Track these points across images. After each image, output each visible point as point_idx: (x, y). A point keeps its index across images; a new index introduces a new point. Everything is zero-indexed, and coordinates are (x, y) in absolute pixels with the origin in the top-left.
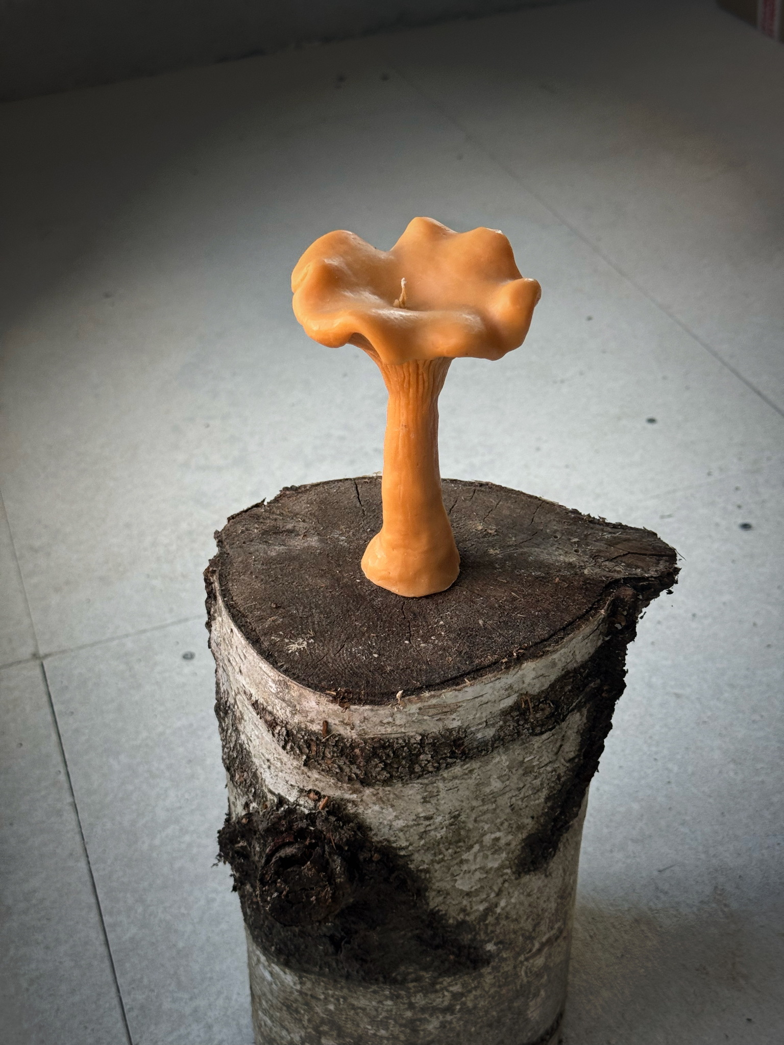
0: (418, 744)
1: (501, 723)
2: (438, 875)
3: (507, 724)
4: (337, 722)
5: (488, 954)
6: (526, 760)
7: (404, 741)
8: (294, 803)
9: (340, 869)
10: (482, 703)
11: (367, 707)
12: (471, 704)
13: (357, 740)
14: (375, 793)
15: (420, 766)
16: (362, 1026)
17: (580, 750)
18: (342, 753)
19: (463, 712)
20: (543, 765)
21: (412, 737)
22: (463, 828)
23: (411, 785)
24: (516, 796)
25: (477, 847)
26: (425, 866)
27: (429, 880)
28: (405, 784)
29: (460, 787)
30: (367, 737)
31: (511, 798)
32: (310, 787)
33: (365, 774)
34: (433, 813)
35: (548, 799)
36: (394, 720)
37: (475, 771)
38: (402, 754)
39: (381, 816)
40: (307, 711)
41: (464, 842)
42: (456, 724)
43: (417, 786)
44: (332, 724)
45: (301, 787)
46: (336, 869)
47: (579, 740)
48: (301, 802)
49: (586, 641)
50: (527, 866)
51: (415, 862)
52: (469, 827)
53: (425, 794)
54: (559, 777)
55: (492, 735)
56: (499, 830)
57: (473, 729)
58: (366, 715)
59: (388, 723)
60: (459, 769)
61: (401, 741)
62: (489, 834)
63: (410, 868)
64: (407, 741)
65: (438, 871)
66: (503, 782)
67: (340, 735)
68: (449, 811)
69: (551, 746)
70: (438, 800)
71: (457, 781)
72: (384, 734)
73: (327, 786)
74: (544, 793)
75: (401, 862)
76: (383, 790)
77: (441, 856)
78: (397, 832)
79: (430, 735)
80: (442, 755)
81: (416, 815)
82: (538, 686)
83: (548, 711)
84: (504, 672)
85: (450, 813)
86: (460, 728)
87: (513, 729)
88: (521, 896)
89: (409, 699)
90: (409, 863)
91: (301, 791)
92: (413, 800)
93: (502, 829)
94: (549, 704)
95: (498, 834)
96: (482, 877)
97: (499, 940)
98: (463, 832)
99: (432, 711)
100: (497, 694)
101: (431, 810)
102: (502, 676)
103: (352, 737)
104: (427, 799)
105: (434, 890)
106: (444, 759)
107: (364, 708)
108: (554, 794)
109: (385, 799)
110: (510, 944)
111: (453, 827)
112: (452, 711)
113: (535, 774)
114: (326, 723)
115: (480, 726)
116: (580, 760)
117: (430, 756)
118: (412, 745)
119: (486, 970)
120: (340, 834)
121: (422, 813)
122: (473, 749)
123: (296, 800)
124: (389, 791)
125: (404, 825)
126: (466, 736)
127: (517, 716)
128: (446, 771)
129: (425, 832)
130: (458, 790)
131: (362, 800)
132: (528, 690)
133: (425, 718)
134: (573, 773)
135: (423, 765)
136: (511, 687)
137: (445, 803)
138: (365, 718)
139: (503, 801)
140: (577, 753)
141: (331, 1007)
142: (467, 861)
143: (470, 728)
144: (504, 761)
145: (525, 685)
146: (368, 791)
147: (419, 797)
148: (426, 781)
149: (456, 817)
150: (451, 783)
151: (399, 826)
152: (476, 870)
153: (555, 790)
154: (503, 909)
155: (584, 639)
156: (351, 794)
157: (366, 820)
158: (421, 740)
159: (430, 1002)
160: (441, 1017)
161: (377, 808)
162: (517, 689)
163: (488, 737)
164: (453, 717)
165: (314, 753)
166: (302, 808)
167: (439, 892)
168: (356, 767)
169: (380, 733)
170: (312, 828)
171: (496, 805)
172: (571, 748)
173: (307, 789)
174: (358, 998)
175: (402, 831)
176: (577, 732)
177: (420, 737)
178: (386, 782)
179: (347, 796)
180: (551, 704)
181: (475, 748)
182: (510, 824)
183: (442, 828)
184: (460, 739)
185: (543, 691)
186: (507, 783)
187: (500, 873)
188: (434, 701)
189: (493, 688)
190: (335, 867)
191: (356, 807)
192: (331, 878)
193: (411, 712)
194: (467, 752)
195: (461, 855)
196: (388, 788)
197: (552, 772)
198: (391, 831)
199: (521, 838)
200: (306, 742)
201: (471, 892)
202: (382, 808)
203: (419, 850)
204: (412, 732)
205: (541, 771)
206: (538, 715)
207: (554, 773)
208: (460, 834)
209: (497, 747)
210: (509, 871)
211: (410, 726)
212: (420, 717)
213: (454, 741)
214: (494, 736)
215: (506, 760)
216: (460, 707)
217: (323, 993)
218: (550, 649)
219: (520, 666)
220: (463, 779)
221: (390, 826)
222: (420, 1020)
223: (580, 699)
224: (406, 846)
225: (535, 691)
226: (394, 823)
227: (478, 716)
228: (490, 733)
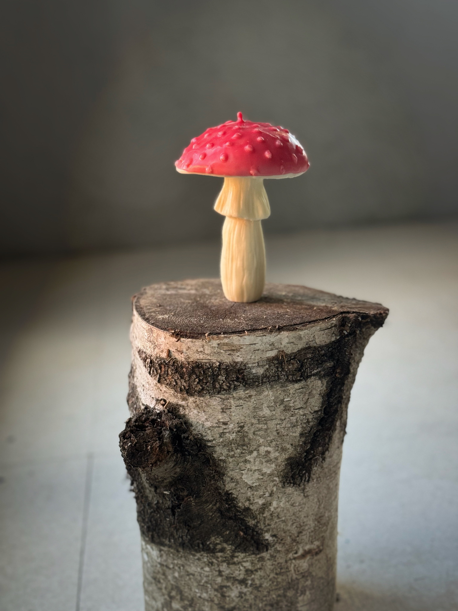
0: (217, 368)
1: (267, 366)
2: (231, 466)
3: (271, 368)
4: (175, 351)
5: (267, 542)
6: (285, 400)
7: (210, 365)
8: (153, 408)
9: (168, 435)
10: (255, 349)
11: (190, 340)
12: (249, 348)
13: (184, 362)
14: (194, 401)
15: (219, 383)
16: (193, 590)
17: (322, 407)
18: (177, 371)
19: (244, 353)
20: (297, 408)
21: (214, 363)
22: (246, 437)
23: (214, 398)
24: (279, 424)
25: (255, 454)
26: (223, 458)
27: (226, 468)
28: (211, 396)
29: (244, 406)
30: (190, 360)
31: (277, 425)
32: (161, 398)
33: (189, 386)
34: (227, 421)
35: (301, 435)
36: (204, 350)
37: (253, 397)
38: (208, 373)
39: (198, 417)
40: (160, 345)
41: (247, 447)
42: (239, 360)
43: (218, 399)
44: (172, 352)
45: (157, 398)
46: (165, 435)
47: (321, 400)
48: (156, 408)
49: (323, 332)
50: (288, 479)
51: (217, 453)
52: (250, 437)
53: (223, 406)
54: (308, 422)
55: (262, 373)
56: (270, 446)
57: (250, 365)
58: (189, 345)
59: (201, 352)
60: (243, 393)
61: (208, 365)
62: (264, 447)
63: (214, 457)
64: (211, 365)
65: (231, 463)
66: (271, 411)
67: (175, 358)
68: (237, 422)
69: (302, 396)
70: (230, 412)
71: (241, 401)
72: (199, 359)
73: (170, 395)
74: (299, 430)
75: (209, 451)
76: (199, 399)
77: (233, 453)
78: (207, 430)
79: (224, 364)
80: (231, 378)
81: (218, 420)
82: (290, 349)
83: (296, 365)
84: (268, 333)
85: (238, 423)
86: (242, 362)
87: (275, 372)
88: (287, 504)
89: (212, 337)
90: (213, 453)
91: (157, 400)
92: (216, 409)
93: (272, 446)
94: (297, 362)
95: (269, 449)
96: (259, 478)
97: (274, 534)
98: (246, 439)
99: (226, 348)
100: (264, 346)
101: (227, 418)
102: (267, 335)
103: (182, 360)
104: (224, 410)
105: (229, 477)
106: (233, 381)
107: (187, 340)
108: (306, 433)
109: (200, 406)
110: (282, 540)
111: (240, 434)
112: (237, 350)
113: (292, 413)
114: (169, 351)
115: (254, 365)
116: (321, 413)
117: (224, 377)
118: (214, 368)
119: (266, 555)
120: (172, 421)
121: (221, 419)
122: (250, 379)
123: (154, 407)
124: (202, 400)
125: (211, 425)
126: (245, 369)
127: (277, 364)
128: (235, 392)
129: (223, 433)
130: (243, 408)
131: (187, 406)
132: (284, 350)
133: (222, 351)
134: (317, 421)
135: (221, 383)
136: (272, 344)
137: (235, 415)
138: (188, 348)
139: (272, 424)
140: (320, 409)
141: (176, 574)
142: (250, 462)
143: (248, 364)
144: (271, 395)
145: (282, 346)
146: (191, 399)
147: (219, 408)
148: (223, 397)
149: (242, 427)
150: (238, 401)
151: (208, 426)
152: (255, 470)
153: (306, 430)
154: (275, 509)
155: (321, 330)
156: (182, 401)
157: (189, 419)
158: (219, 365)
159: (231, 572)
160: (239, 588)
161: (195, 412)
162: (277, 347)
163: (260, 374)
164: (238, 354)
165: (163, 373)
166: (156, 410)
167: (232, 479)
168: (184, 381)
169: (197, 358)
170: (159, 420)
171: (267, 426)
172: (316, 403)
173: (160, 399)
174: (190, 565)
175: (210, 429)
176: (320, 394)
177: (219, 364)
178: (200, 393)
179: (180, 402)
180: (298, 362)
181: (251, 379)
182: (277, 444)
183: (233, 433)
184: (242, 369)
185: (293, 353)
186: (274, 412)
187: (272, 479)
188: (226, 341)
189: (262, 341)
190: (165, 434)
191: (184, 410)
192: (161, 438)
193: (214, 345)
194: (246, 380)
195: (245, 456)
196: (202, 398)
197: (303, 415)
198: (203, 429)
199: (284, 457)
200: (159, 365)
201: (253, 487)
202: (199, 413)
203: (220, 445)
204: (214, 360)
205: (296, 412)
206: (290, 367)
207: (304, 417)
208: (244, 441)
209: (265, 382)
210: (277, 479)
211: (213, 356)
212: (219, 350)
213: (239, 370)
214: (263, 374)
215: (272, 396)
216: (241, 348)
217: (172, 563)
218: (298, 328)
219: (279, 333)
220: (245, 401)
221: (203, 425)
222: (226, 587)
223: (319, 369)
224: (212, 440)
225: (289, 351)
226: (205, 424)
227: (253, 357)
228: (260, 371)
